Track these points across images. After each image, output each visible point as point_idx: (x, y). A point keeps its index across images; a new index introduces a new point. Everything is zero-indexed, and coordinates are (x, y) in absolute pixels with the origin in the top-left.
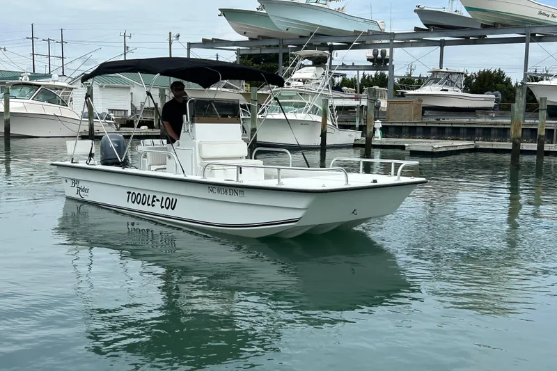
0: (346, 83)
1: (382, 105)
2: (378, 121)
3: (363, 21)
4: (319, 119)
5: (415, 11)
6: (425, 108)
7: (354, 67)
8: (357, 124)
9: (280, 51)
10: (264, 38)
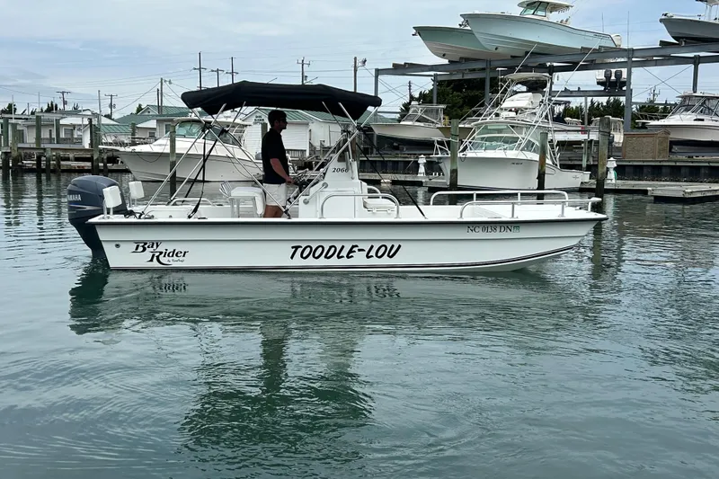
0: (569, 112)
1: (616, 140)
2: (612, 159)
3: (592, 35)
4: (536, 157)
5: (661, 21)
6: (673, 143)
7: (580, 93)
8: (584, 164)
9: (487, 75)
10: (467, 60)
